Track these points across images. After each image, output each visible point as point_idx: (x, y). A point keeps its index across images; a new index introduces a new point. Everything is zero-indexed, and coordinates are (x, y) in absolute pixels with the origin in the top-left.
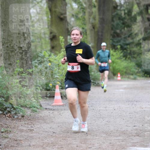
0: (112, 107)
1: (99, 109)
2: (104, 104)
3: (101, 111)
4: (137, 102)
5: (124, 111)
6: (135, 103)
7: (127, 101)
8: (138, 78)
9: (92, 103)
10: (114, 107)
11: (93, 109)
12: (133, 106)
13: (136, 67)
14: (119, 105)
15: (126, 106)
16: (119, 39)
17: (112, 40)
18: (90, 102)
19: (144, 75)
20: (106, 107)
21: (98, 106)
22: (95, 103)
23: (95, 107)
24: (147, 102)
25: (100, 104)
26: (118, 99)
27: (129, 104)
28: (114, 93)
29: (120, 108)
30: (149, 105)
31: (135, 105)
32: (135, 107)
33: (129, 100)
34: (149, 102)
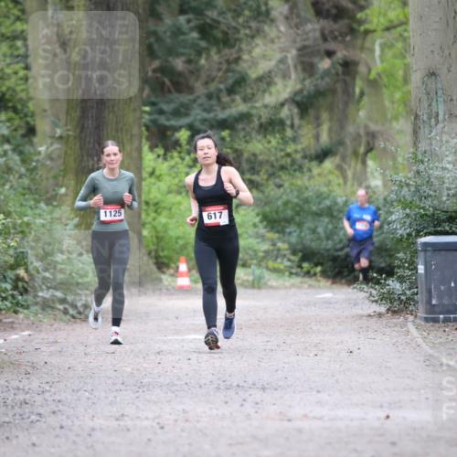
0: (151, 415)
1: (91, 424)
2: (111, 404)
3: (98, 434)
4: (264, 389)
5: (205, 435)
6: (258, 395)
7: (218, 388)
8: (273, 280)
9: (57, 397)
10: (159, 417)
11: (62, 427)
12: (249, 408)
13: (262, 231)
14: (180, 407)
15: (215, 412)
16: (185, 98)
17: (153, 104)
18: (49, 391)
19: (300, 266)
20: (123, 415)
21: (86, 410)
22: (69, 397)
23: (68, 417)
24: (311, 388)
25: (94, 403)
26: (179, 379)
27: (226, 403)
28: (159, 348)
29: (187, 421)
30: (319, 403)
31: (257, 403)
32: (256, 412)
33: (228, 383)
34: (318, 392)
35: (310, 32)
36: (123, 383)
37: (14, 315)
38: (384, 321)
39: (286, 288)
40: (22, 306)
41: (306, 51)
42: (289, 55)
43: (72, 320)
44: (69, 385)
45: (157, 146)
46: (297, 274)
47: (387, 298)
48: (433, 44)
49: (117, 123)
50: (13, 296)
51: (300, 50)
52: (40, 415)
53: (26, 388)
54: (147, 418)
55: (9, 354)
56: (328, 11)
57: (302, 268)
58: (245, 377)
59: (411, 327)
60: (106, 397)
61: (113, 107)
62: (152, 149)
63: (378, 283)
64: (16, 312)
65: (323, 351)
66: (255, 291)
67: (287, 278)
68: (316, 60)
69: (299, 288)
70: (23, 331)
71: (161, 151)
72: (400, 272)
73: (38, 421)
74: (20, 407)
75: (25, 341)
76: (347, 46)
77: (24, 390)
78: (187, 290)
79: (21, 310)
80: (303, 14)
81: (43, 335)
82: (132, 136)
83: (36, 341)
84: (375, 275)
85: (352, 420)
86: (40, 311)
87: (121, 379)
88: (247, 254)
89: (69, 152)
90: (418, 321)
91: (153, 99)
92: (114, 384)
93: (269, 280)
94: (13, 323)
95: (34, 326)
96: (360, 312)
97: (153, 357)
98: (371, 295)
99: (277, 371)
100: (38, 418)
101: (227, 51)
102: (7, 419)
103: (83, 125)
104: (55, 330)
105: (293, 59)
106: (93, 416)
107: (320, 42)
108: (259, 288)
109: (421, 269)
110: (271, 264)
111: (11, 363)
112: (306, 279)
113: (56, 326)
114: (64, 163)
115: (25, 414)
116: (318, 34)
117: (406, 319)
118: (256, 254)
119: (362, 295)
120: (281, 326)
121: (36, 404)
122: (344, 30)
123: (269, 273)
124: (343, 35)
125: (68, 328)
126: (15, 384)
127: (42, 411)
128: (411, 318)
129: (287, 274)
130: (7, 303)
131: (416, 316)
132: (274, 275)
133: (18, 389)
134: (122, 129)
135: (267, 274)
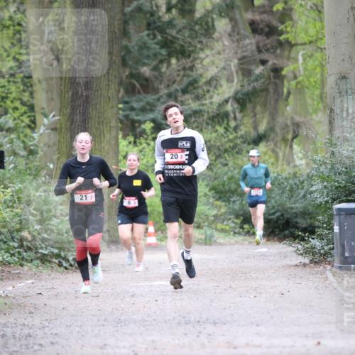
0: (127, 345)
1: (80, 352)
2: (96, 336)
4: (215, 323)
6: (210, 328)
7: (179, 323)
8: (220, 238)
9: (54, 331)
10: (134, 346)
12: (203, 339)
13: (211, 200)
14: (150, 338)
15: (177, 341)
16: (150, 98)
17: (126, 103)
18: (48, 327)
19: (242, 227)
20: (105, 345)
21: (77, 341)
22: (64, 331)
23: (63, 347)
24: (251, 323)
25: (83, 336)
26: (149, 316)
27: (186, 334)
28: (133, 292)
29: (155, 349)
30: (258, 334)
31: (210, 335)
32: (209, 342)
33: (187, 319)
34: (258, 325)
35: (248, 45)
36: (105, 320)
37: (20, 267)
38: (308, 270)
39: (231, 244)
40: (27, 260)
41: (245, 60)
42: (232, 64)
43: (65, 271)
44: (63, 321)
45: (128, 135)
46: (239, 233)
47: (310, 251)
48: (344, 54)
49: (99, 118)
50: (19, 253)
51: (240, 59)
52: (41, 345)
53: (30, 325)
54: (124, 347)
55: (16, 298)
56: (262, 29)
57: (244, 229)
58: (201, 314)
59: (329, 274)
60: (93, 331)
61: (96, 105)
62: (125, 137)
63: (303, 239)
64: (22, 265)
65: (261, 293)
66: (207, 247)
67: (232, 237)
68: (253, 67)
69: (242, 244)
70: (28, 280)
71: (132, 139)
72: (319, 231)
73: (39, 350)
74: (26, 339)
75: (28, 288)
76: (277, 57)
77: (28, 326)
78: (154, 247)
79: (25, 263)
80: (242, 32)
81: (43, 283)
82: (110, 127)
83: (38, 288)
84: (300, 233)
85: (284, 347)
86: (40, 264)
87: (103, 317)
88: (201, 218)
89: (62, 140)
90: (334, 270)
91: (126, 99)
92: (99, 321)
93: (218, 238)
94: (19, 273)
95: (36, 276)
96: (289, 263)
97: (128, 299)
98: (298, 249)
99: (225, 309)
100: (39, 348)
101: (184, 61)
102: (16, 349)
103: (73, 119)
104: (53, 279)
105: (235, 67)
106: (83, 346)
107: (257, 53)
108: (210, 244)
109: (336, 229)
110: (220, 226)
111: (18, 305)
112: (247, 238)
113: (52, 276)
114: (58, 149)
115: (29, 344)
116: (254, 47)
117: (325, 268)
118: (208, 218)
119: (291, 249)
120: (228, 274)
121: (38, 337)
122: (275, 44)
123: (218, 232)
124: (274, 48)
125: (63, 277)
126: (21, 321)
127: (42, 342)
128: (329, 267)
129: (232, 233)
130: (15, 258)
131: (333, 266)
132: (222, 235)
133: (24, 325)
134: (103, 122)
135: (216, 234)
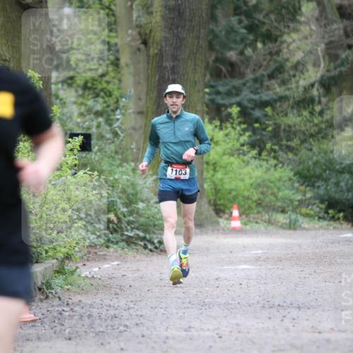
0: (211, 327)
1: (165, 333)
2: (181, 318)
3: (171, 342)
4: (299, 308)
5: (254, 343)
6: (295, 313)
7: (263, 307)
8: (305, 223)
9: (139, 313)
10: (218, 329)
11: (143, 336)
12: (287, 323)
13: (297, 185)
14: (234, 322)
15: (261, 325)
16: (237, 82)
17: (212, 87)
18: (133, 308)
19: (326, 212)
20: (190, 327)
21: (161, 323)
22: (149, 313)
23: (148, 328)
24: (336, 308)
25: (168, 318)
26: (233, 299)
27: (270, 318)
28: (217, 275)
29: (239, 332)
31: (294, 319)
32: (294, 326)
33: (271, 303)
35: (336, 30)
36: (190, 303)
37: (106, 249)
39: (315, 229)
40: (112, 242)
41: (332, 45)
42: (319, 49)
43: (150, 253)
44: (148, 303)
45: (214, 119)
46: (324, 218)
51: (327, 44)
52: (126, 326)
53: (116, 305)
55: (103, 279)
56: (350, 14)
57: (328, 214)
58: (285, 298)
60: (177, 313)
62: (210, 121)
64: (108, 247)
66: (291, 232)
67: (317, 222)
68: (340, 52)
69: (326, 229)
70: (113, 261)
71: (218, 123)
73: (125, 331)
74: (111, 320)
75: (114, 269)
77: (114, 307)
78: (238, 231)
79: (111, 245)
80: (330, 16)
81: (128, 265)
83: (123, 269)
86: (126, 246)
87: (188, 299)
91: (212, 83)
92: (183, 303)
93: (303, 223)
94: (105, 255)
95: (122, 258)
97: (212, 283)
99: (309, 294)
100: (125, 329)
101: (270, 45)
102: (101, 329)
104: (138, 261)
105: (322, 51)
106: (167, 328)
107: (344, 38)
108: (295, 229)
110: (304, 210)
111: (104, 286)
112: (332, 223)
113: (138, 257)
114: (144, 132)
115: (115, 325)
116: (342, 32)
118: (292, 203)
120: (312, 259)
121: (124, 318)
123: (302, 217)
125: (148, 259)
126: (107, 302)
127: (128, 323)
129: (316, 218)
132: (307, 219)
133: (110, 306)
135: (301, 219)
